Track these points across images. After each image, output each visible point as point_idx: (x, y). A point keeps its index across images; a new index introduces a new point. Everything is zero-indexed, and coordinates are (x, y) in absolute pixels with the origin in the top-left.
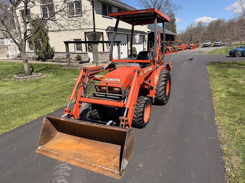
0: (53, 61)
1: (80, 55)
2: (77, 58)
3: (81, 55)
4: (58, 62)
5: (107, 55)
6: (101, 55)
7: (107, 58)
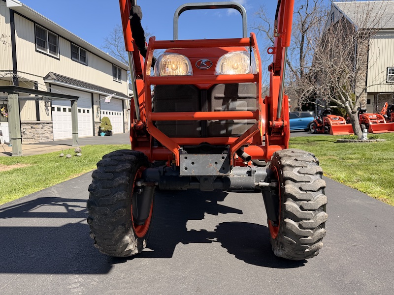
5: (45, 128)
6: (32, 127)
7: (46, 135)
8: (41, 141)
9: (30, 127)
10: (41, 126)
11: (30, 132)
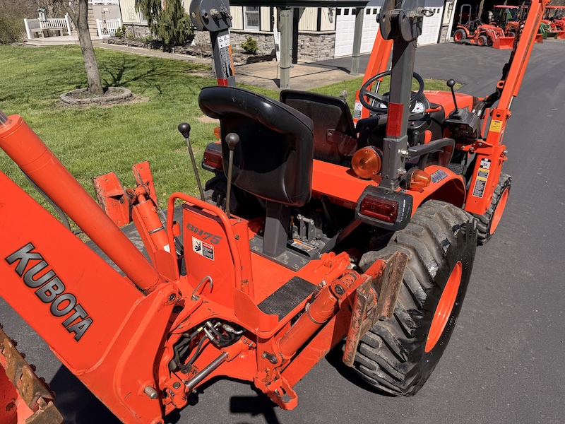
0: (188, 53)
1: (254, 38)
2: (245, 48)
3: (257, 40)
4: (198, 54)
5: (326, 42)
6: (311, 40)
7: (326, 51)
8: (319, 59)
9: (308, 39)
10: (321, 38)
11: (308, 47)
